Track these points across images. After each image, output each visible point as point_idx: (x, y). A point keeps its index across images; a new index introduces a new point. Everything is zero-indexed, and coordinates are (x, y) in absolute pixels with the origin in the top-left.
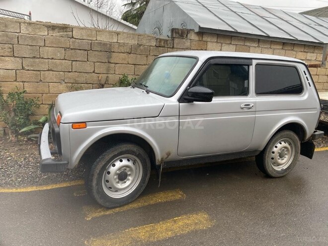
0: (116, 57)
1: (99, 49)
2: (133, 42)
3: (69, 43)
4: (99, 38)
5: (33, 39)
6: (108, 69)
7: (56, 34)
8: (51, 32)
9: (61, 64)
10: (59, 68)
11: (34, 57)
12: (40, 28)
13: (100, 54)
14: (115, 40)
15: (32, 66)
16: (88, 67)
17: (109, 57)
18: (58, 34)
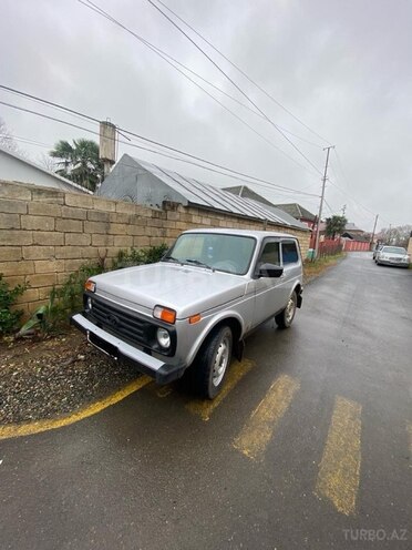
0: (115, 228)
1: (95, 219)
2: (131, 212)
3: (61, 211)
4: (96, 207)
5: (11, 204)
6: (107, 242)
7: (43, 199)
8: (36, 197)
9: (51, 237)
10: (49, 242)
11: (13, 229)
12: (20, 191)
13: (97, 224)
14: (113, 210)
15: (9, 240)
16: (85, 240)
17: (108, 228)
18: (46, 200)
